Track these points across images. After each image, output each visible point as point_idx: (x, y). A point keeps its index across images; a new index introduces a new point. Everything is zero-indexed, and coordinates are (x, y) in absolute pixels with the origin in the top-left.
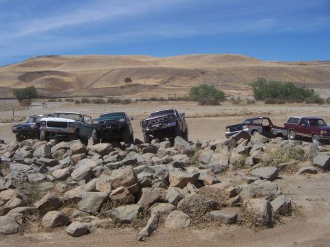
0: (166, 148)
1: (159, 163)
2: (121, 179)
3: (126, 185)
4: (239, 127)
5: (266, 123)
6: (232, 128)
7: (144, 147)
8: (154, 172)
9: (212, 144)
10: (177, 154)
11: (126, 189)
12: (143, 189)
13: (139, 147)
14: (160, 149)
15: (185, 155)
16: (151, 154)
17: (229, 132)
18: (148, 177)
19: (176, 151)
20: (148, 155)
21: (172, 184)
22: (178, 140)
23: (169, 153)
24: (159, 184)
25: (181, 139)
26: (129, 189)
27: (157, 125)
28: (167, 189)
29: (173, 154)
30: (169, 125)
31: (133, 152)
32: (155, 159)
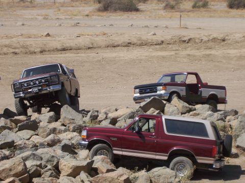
0: (49, 122)
1: (42, 145)
2: (11, 170)
3: (16, 175)
4: (152, 88)
5: (192, 80)
6: (143, 89)
7: (19, 121)
8: (42, 159)
9: (112, 115)
10: (65, 131)
11: (17, 179)
12: (34, 179)
13: (12, 121)
14: (41, 124)
15: (75, 134)
16: (31, 132)
17: (138, 95)
18: (37, 166)
19: (63, 128)
20: (26, 133)
21: (63, 173)
22: (66, 112)
23: (54, 131)
24: (49, 173)
25: (70, 109)
26: (20, 180)
27: (36, 90)
28: (58, 178)
29: (60, 132)
30: (51, 89)
31: (7, 131)
32: (36, 139)
